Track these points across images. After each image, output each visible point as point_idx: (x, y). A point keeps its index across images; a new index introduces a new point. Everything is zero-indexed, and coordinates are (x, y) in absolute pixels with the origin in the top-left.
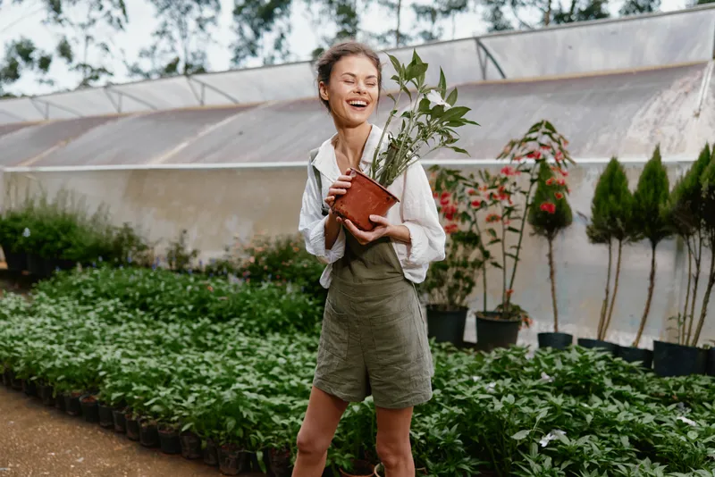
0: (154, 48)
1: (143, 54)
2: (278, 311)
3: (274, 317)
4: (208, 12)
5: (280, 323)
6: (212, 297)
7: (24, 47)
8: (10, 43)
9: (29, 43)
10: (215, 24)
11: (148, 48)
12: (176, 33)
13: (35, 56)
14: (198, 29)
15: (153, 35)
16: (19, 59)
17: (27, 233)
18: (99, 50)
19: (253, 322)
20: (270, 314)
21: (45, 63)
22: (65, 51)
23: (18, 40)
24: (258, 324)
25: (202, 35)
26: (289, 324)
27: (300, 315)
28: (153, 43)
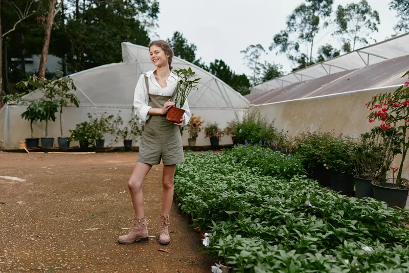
2: (275, 167)
5: (273, 172)
7: (327, 48)
8: (321, 48)
9: (330, 46)
13: (332, 52)
16: (323, 55)
17: (241, 131)
19: (261, 170)
20: (271, 167)
21: (336, 55)
22: (347, 48)
23: (325, 45)
24: (262, 171)
26: (278, 174)
27: (285, 170)
28: (394, 33)
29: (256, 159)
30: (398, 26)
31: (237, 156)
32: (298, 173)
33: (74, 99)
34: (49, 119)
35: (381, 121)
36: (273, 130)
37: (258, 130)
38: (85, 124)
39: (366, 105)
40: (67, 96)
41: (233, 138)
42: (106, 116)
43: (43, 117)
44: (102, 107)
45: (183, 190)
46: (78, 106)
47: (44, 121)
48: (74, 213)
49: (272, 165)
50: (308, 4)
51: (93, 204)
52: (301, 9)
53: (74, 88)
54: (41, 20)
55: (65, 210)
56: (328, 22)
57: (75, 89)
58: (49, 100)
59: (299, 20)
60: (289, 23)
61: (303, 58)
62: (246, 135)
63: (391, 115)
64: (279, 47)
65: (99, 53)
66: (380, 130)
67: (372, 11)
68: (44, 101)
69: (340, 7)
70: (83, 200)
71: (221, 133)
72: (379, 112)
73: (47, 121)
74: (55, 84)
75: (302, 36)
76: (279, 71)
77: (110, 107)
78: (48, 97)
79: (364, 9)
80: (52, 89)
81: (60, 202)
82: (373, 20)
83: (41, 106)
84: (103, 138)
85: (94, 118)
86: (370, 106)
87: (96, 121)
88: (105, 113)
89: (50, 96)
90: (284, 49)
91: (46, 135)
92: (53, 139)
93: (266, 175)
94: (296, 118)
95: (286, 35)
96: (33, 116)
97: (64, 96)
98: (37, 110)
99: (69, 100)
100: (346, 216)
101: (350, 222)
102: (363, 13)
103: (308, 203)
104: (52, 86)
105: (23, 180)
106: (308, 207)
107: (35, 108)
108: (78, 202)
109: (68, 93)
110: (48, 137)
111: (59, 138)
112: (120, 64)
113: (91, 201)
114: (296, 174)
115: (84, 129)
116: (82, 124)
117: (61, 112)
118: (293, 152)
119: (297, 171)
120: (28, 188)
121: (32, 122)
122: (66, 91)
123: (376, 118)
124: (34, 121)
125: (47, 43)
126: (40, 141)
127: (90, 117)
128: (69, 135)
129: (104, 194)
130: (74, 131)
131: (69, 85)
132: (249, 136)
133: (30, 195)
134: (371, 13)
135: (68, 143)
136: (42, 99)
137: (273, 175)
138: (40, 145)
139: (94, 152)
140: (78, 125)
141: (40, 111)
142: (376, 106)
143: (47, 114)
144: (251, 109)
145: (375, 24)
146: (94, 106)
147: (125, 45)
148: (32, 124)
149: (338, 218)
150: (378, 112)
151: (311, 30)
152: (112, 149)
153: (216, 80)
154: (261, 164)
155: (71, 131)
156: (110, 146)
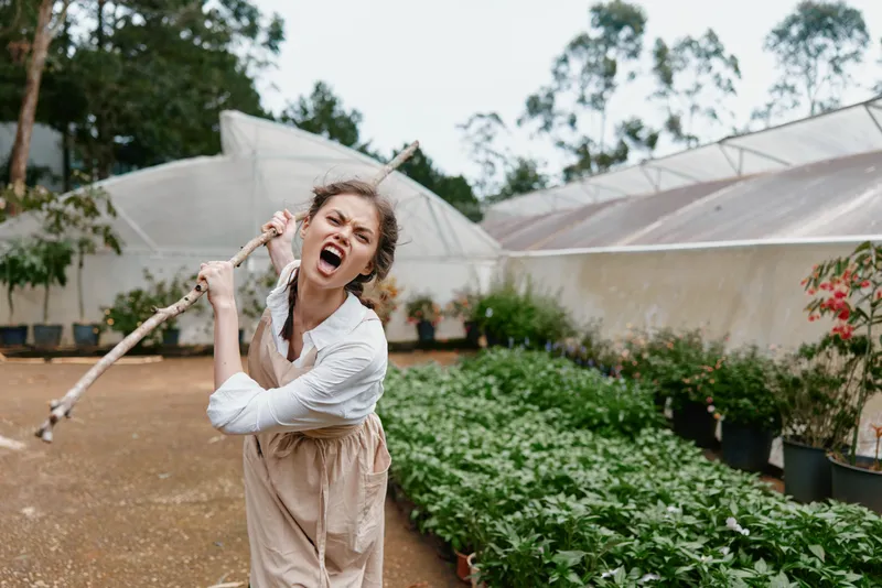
0: (770, 106)
1: (756, 115)
2: (600, 410)
3: (591, 414)
4: (848, 46)
5: (595, 421)
6: (552, 384)
7: (633, 126)
8: (620, 124)
9: (639, 122)
10: (858, 60)
11: (763, 108)
12: (801, 84)
13: (643, 134)
14: (832, 72)
15: (771, 91)
16: (628, 141)
18: (707, 119)
19: (568, 415)
20: (589, 410)
21: (652, 141)
22: (673, 125)
23: (628, 120)
24: (571, 419)
25: (837, 78)
26: (607, 425)
27: (621, 418)
28: (769, 101)
29: (552, 389)
30: (777, 87)
31: (500, 377)
32: (649, 424)
33: (111, 237)
34: (53, 281)
35: (837, 320)
36: (563, 315)
37: (531, 312)
38: (137, 295)
39: (803, 283)
40: (95, 230)
41: (467, 324)
42: (186, 275)
43: (38, 278)
44: (174, 255)
45: (421, 478)
46: (119, 252)
47: (40, 288)
48: (167, 540)
49: (589, 405)
50: (596, 33)
51: (207, 511)
52: (580, 43)
53: (111, 210)
54: (20, 51)
55: (145, 532)
56: (636, 71)
57: (115, 214)
58: (52, 237)
59: (576, 65)
60: (556, 73)
61: (585, 146)
62: (502, 322)
63: (858, 309)
64: (538, 121)
65: (149, 125)
66: (837, 340)
67: (726, 54)
68: (41, 242)
69: (659, 42)
70: (178, 499)
71: (442, 313)
72: (831, 300)
73: (47, 287)
74: (67, 202)
75: (582, 100)
76: (539, 171)
77: (193, 255)
78: (50, 230)
79: (711, 48)
80: (59, 214)
81: (125, 507)
82: (727, 73)
83: (35, 252)
84: (176, 326)
85: (158, 278)
86: (811, 287)
87: (160, 287)
88: (184, 268)
89: (56, 228)
90: (547, 126)
91: (46, 317)
92: (59, 329)
93: (579, 427)
94: (613, 289)
95: (550, 96)
96: (16, 276)
97: (89, 230)
98: (27, 264)
99: (99, 240)
100: (829, 560)
101: (843, 577)
102: (708, 56)
103: (732, 523)
104: (59, 206)
105: (18, 445)
106: (733, 533)
107: (20, 258)
108: (167, 505)
109: (98, 221)
110: (49, 322)
111: (76, 326)
112: (218, 159)
113: (198, 503)
114: (644, 426)
115: (133, 306)
116: (131, 295)
117: (81, 265)
118: (628, 372)
119: (647, 417)
120: (36, 468)
121: (11, 289)
122: (93, 217)
123: (822, 313)
124: (16, 287)
125: (32, 100)
126: (30, 332)
127: (149, 277)
128: (98, 318)
129: (221, 480)
130: (112, 311)
131: (101, 207)
132: (510, 325)
133: (46, 488)
134: (723, 58)
135: (97, 337)
136: (35, 236)
137: (593, 429)
138: (30, 340)
139: (158, 359)
140: (121, 297)
141: (33, 267)
142: (824, 287)
143: (49, 271)
144: (503, 262)
145: (729, 81)
146: (156, 252)
147: (229, 119)
148: (13, 295)
149: (813, 565)
150: (826, 300)
151: (601, 88)
152: (198, 350)
153: (428, 199)
154: (568, 402)
155: (102, 309)
156: (192, 342)
